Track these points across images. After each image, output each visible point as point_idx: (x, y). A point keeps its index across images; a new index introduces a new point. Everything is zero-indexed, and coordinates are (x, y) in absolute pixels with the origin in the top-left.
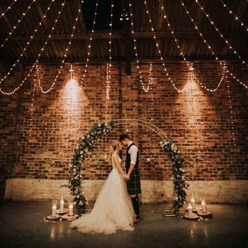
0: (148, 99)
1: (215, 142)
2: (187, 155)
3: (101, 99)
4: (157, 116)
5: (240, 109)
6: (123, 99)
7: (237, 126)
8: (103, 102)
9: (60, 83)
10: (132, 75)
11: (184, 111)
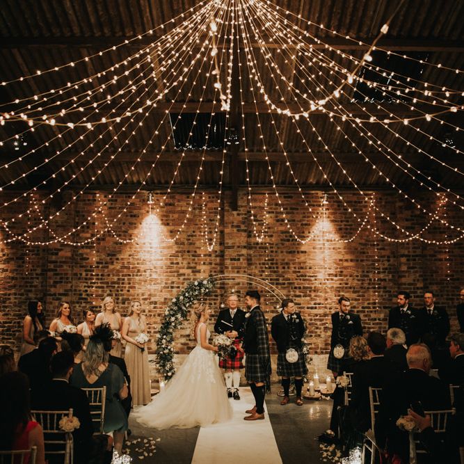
0: (262, 244)
2: (313, 322)
3: (194, 244)
4: (274, 268)
5: (389, 261)
6: (226, 245)
7: (382, 283)
8: (198, 248)
9: (133, 220)
10: (240, 211)
11: (311, 262)
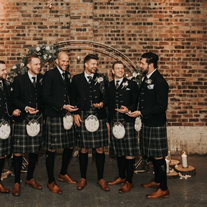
0: (108, 15)
1: (199, 75)
4: (120, 39)
6: (71, 16)
